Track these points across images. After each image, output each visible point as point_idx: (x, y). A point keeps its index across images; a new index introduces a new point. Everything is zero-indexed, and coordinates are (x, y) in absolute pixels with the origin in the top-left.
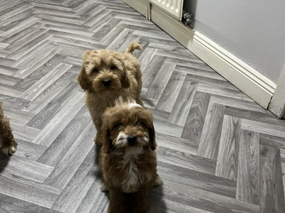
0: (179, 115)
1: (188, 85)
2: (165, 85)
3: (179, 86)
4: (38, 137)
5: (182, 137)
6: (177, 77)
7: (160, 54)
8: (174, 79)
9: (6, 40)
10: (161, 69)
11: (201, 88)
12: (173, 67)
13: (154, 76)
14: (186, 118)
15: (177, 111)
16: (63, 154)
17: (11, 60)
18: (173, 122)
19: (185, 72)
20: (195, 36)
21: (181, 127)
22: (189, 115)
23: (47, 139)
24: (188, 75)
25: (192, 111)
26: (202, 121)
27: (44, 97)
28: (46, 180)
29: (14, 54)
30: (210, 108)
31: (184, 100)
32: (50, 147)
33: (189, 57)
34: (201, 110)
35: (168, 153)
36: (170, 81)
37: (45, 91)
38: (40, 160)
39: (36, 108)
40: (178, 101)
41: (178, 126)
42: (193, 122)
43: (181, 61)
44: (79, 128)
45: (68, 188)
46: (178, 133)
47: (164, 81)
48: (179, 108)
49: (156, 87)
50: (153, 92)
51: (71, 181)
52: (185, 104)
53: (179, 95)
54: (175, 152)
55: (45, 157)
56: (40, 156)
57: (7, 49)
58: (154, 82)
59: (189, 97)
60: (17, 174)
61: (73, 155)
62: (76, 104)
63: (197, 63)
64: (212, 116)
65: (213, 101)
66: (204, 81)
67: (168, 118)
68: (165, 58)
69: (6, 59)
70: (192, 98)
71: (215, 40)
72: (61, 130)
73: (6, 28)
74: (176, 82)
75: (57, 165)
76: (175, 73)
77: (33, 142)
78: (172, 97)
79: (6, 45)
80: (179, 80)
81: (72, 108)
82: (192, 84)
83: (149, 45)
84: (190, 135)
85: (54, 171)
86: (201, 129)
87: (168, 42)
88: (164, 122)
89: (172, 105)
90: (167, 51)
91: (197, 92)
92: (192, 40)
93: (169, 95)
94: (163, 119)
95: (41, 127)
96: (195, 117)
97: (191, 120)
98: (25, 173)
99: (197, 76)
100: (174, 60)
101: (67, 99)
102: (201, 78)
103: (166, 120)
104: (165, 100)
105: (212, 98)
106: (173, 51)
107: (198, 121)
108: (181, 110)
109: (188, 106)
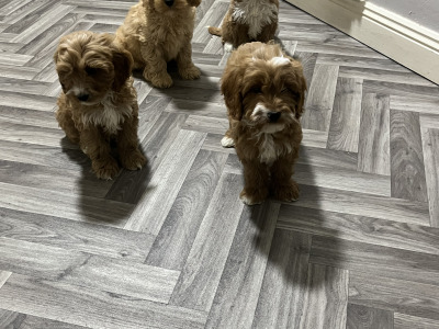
0: (374, 156)
1: (372, 101)
2: (332, 103)
3: (356, 102)
5: (393, 196)
6: (347, 88)
7: (304, 50)
8: (345, 92)
9: (23, 49)
10: (315, 76)
11: (397, 103)
12: (334, 69)
14: (388, 159)
15: (369, 149)
16: (187, 246)
17: (44, 83)
18: (367, 169)
19: (360, 78)
20: (365, 12)
21: (385, 177)
22: (392, 154)
23: (151, 220)
24: (365, 81)
25: (395, 146)
26: (420, 163)
28: (172, 299)
29: (45, 72)
31: (374, 128)
32: (161, 236)
33: (357, 49)
34: (410, 143)
35: (377, 227)
36: (337, 95)
38: (148, 260)
40: (364, 130)
41: (380, 176)
42: (403, 165)
43: (346, 59)
44: (202, 194)
45: (218, 308)
46: (384, 189)
47: (326, 96)
48: (370, 143)
49: (316, 108)
50: (313, 117)
51: (218, 295)
52: (378, 135)
53: (362, 120)
54: (390, 223)
55: (157, 253)
56: (146, 252)
57: (30, 64)
58: (309, 100)
59: (381, 123)
60: (117, 291)
61: (207, 246)
62: (184, 153)
63: (375, 60)
64: (434, 152)
65: (426, 126)
66: (397, 91)
67: (356, 163)
68: (316, 55)
69: (34, 83)
70: (387, 123)
71: (410, 15)
72: (172, 202)
73: (19, 28)
74: (349, 95)
75: (183, 267)
76: (341, 82)
78: (350, 123)
79: (26, 58)
80: (352, 92)
81: (178, 160)
82: (378, 97)
83: (280, 35)
84: (405, 189)
85: (181, 279)
86: (421, 177)
87: (313, 28)
88: (352, 171)
89: (356, 137)
90: (314, 44)
91: (393, 112)
92: (360, 20)
93: (344, 122)
94: (348, 166)
95: (134, 200)
96: (404, 157)
97: (398, 163)
98: (129, 287)
99: (382, 83)
100: (333, 58)
101: (166, 144)
102: (391, 85)
103: (354, 167)
104: (340, 131)
105: (422, 119)
106: (326, 41)
107: (413, 164)
108: (375, 146)
109: (386, 137)
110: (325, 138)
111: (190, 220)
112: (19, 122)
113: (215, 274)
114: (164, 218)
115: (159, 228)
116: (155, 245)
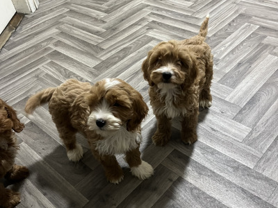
4: (231, 95)
16: (259, 118)
17: (196, 18)
23: (241, 99)
27: (232, 57)
28: (244, 141)
29: (198, 12)
32: (244, 108)
37: (232, 51)
38: (235, 118)
39: (226, 66)
44: (274, 93)
45: (269, 153)
51: (271, 146)
55: (240, 116)
56: (235, 114)
57: (191, 7)
60: (215, 128)
61: (270, 121)
62: (269, 68)
69: (191, 17)
72: (254, 93)
75: (254, 127)
77: (227, 99)
81: (263, 71)
85: (251, 133)
95: (234, 85)
98: (222, 128)
101: (258, 61)
111: (263, 105)
112: (181, 36)
113: (272, 136)
114: (248, 100)
115: (245, 104)
116: (240, 112)
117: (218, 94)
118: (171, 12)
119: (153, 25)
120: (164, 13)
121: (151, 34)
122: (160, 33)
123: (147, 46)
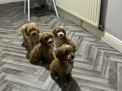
0: (105, 73)
1: (106, 58)
2: (95, 58)
3: (101, 58)
4: (44, 86)
5: (109, 84)
6: (100, 54)
7: (89, 43)
8: (99, 55)
9: (21, 41)
10: (92, 50)
11: (112, 59)
12: (97, 49)
13: (89, 54)
14: (108, 74)
15: (104, 71)
18: (103, 76)
19: (103, 51)
20: (105, 35)
21: (107, 79)
22: (109, 72)
23: (48, 87)
24: (105, 53)
25: (110, 70)
26: (116, 75)
30: (118, 69)
31: (106, 65)
33: (103, 44)
34: (114, 70)
36: (97, 56)
39: (40, 72)
40: (103, 66)
41: (105, 78)
42: (112, 76)
43: (100, 46)
46: (106, 82)
47: (94, 56)
48: (104, 69)
49: (91, 59)
50: (90, 61)
52: (106, 67)
53: (103, 62)
57: (23, 44)
58: (90, 57)
59: (107, 64)
63: (107, 47)
64: (120, 73)
65: (119, 65)
66: (112, 55)
68: (92, 45)
70: (109, 64)
71: (116, 37)
73: (20, 35)
74: (100, 56)
76: (98, 52)
77: (42, 88)
78: (99, 64)
79: (21, 43)
80: (101, 55)
82: (107, 57)
83: (84, 39)
84: (112, 82)
86: (116, 79)
87: (92, 37)
88: (99, 77)
89: (101, 68)
90: (92, 42)
91: (111, 61)
92: (104, 36)
93: (98, 63)
94: (98, 75)
95: (45, 81)
96: (112, 73)
99: (109, 53)
100: (97, 46)
103: (99, 75)
104: (97, 66)
105: (118, 63)
106: (95, 41)
107: (115, 76)
108: (105, 70)
109: (108, 68)
110: (93, 67)
112: (19, 59)
114: (51, 86)
115: (50, 89)
117: (38, 86)
118: (13, 48)
119: (5, 56)
120: (10, 49)
121: (4, 60)
122: (9, 59)
123: (2, 67)
